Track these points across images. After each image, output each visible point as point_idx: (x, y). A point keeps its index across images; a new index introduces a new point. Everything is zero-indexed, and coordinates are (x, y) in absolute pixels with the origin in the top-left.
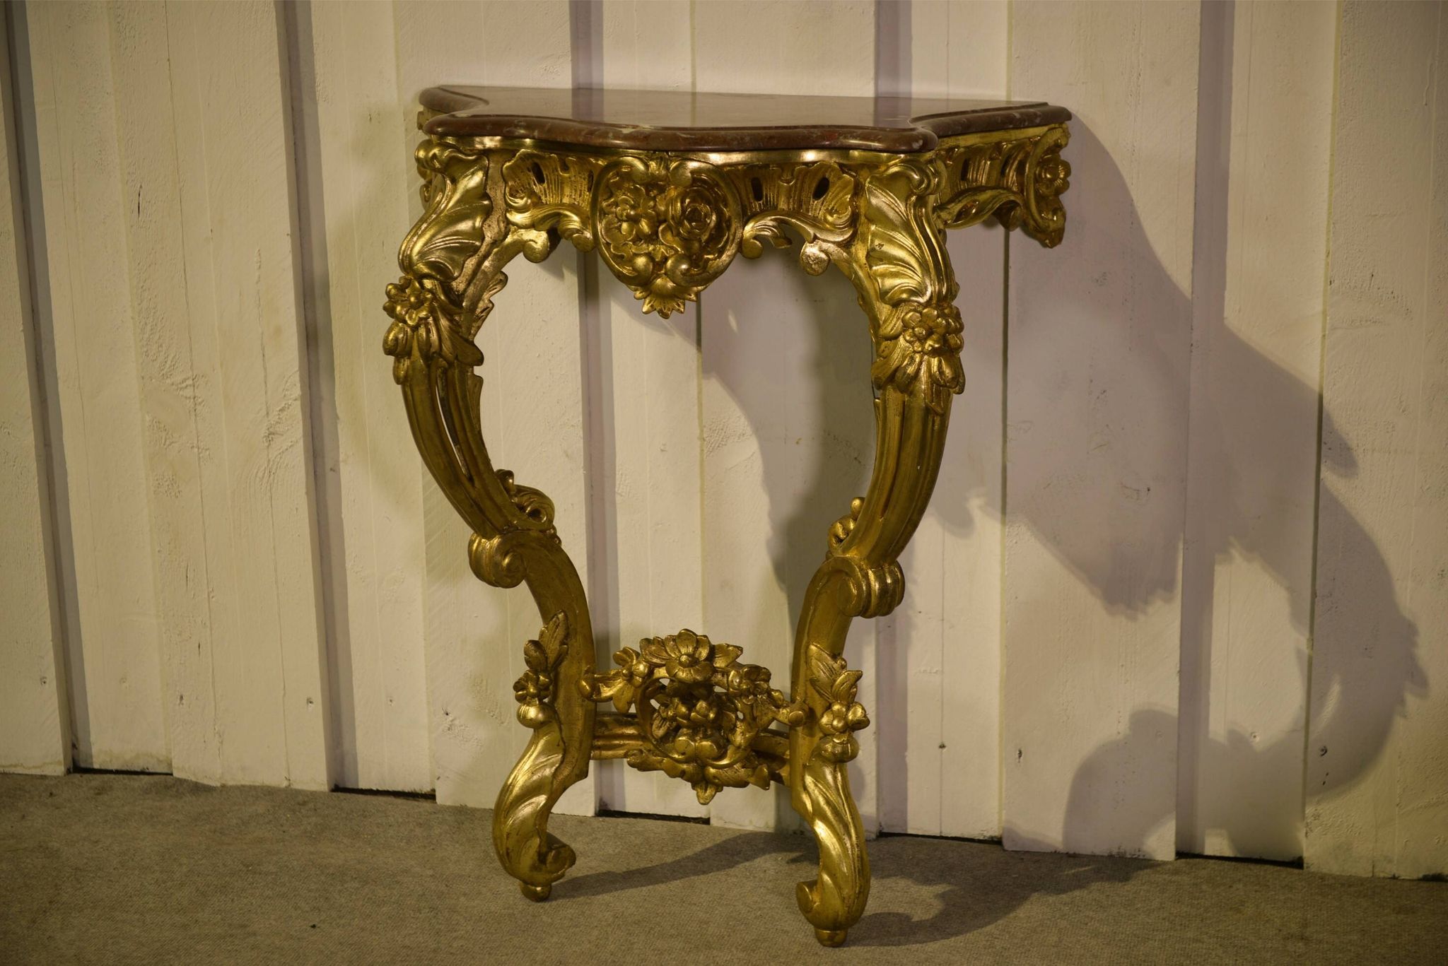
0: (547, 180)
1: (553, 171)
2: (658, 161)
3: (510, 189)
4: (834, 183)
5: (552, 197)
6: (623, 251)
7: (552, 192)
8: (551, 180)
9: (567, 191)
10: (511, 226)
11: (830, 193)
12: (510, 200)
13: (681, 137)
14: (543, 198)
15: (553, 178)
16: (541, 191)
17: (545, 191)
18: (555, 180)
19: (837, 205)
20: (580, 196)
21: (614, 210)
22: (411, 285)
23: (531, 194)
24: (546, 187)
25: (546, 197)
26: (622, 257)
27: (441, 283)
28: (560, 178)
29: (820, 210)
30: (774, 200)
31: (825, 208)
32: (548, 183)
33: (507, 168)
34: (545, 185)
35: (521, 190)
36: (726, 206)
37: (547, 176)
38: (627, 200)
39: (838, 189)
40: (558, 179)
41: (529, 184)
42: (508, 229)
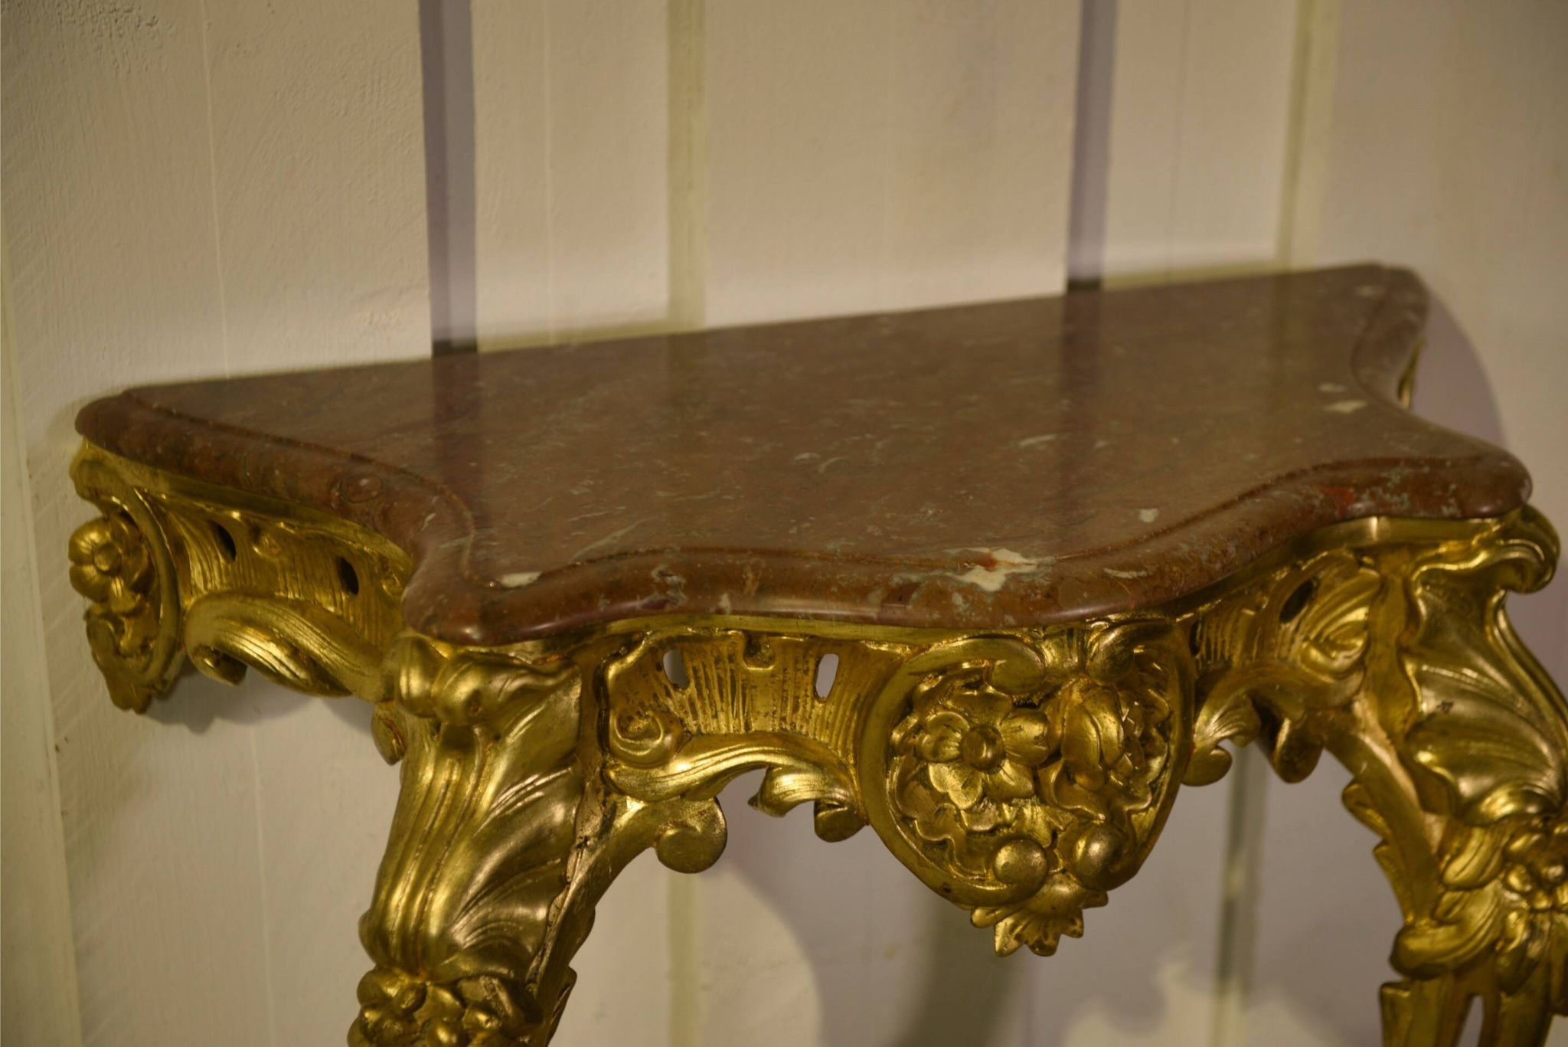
0: (697, 679)
1: (717, 662)
2: (1065, 637)
3: (619, 720)
4: (1330, 588)
5: (715, 716)
6: (946, 831)
7: (712, 704)
8: (707, 679)
9: (762, 703)
10: (614, 797)
11: (1316, 607)
12: (624, 744)
13: (1120, 579)
14: (690, 721)
15: (713, 674)
16: (682, 706)
17: (692, 705)
18: (720, 679)
19: (1332, 628)
20: (795, 709)
21: (911, 741)
22: (428, 1002)
23: (672, 722)
24: (695, 695)
25: (695, 717)
26: (944, 843)
27: (504, 981)
28: (740, 678)
29: (1292, 641)
30: (1223, 647)
31: (1302, 637)
32: (698, 686)
33: (617, 677)
34: (692, 689)
35: (638, 713)
36: (1159, 688)
37: (695, 671)
38: (951, 719)
39: (1337, 599)
40: (733, 679)
41: (655, 696)
42: (609, 806)
